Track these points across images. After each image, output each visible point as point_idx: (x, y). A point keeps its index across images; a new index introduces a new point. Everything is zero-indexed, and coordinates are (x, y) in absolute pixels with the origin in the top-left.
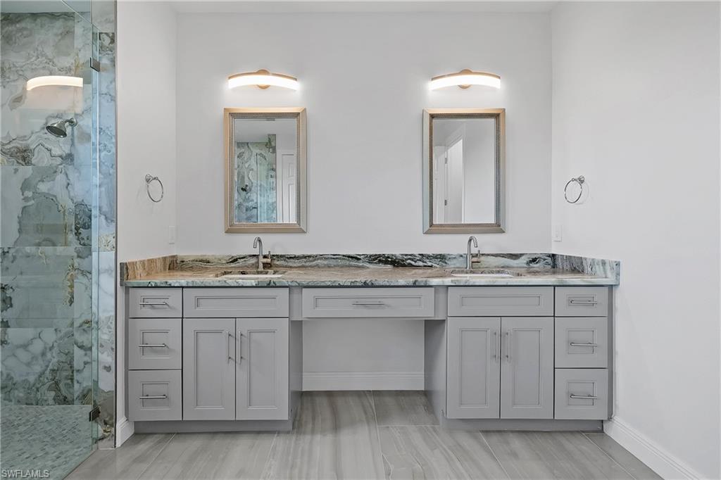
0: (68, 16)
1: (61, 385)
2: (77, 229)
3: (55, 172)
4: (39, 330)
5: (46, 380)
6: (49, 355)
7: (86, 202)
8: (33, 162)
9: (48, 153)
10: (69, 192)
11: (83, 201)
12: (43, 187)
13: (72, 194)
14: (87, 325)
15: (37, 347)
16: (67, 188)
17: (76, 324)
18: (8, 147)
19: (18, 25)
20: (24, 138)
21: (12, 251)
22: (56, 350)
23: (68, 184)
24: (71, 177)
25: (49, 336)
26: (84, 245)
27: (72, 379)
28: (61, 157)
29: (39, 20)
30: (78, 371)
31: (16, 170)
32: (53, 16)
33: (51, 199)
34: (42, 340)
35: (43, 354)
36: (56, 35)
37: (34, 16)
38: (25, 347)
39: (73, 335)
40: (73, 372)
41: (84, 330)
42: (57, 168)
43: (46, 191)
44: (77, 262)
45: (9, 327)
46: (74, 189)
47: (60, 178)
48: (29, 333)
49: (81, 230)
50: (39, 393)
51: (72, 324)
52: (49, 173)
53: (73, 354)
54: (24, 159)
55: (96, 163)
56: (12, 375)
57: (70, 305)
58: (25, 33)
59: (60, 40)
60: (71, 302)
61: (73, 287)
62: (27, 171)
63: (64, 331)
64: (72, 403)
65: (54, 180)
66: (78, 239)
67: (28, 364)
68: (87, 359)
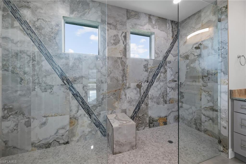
0: (199, 12)
1: (198, 125)
2: (202, 77)
3: (196, 60)
4: (191, 106)
5: (193, 121)
6: (194, 114)
8: (189, 58)
9: (193, 55)
10: (200, 66)
11: (204, 68)
12: (192, 65)
13: (201, 66)
14: (206, 109)
15: (191, 111)
16: (199, 64)
17: (202, 107)
18: (183, 55)
19: (185, 22)
20: (187, 52)
21: (184, 83)
22: (196, 113)
23: (200, 63)
24: (200, 61)
25: (194, 108)
26: (205, 82)
27: (201, 124)
28: (197, 55)
29: (190, 18)
30: (203, 122)
31: (185, 62)
32: (194, 14)
33: (194, 68)
34: (192, 109)
35: (192, 113)
36: (196, 19)
37: (189, 17)
38: (187, 110)
39: (201, 110)
40: (201, 122)
41: (205, 110)
42: (196, 59)
43: (193, 66)
44: (202, 88)
45: (183, 103)
46: (201, 65)
47: (197, 62)
48: (188, 106)
49: (204, 78)
50: (191, 124)
51: (201, 107)
52: (194, 61)
53: (201, 116)
54: (187, 58)
55: (220, 54)
56: (184, 116)
57: (200, 101)
58: (187, 23)
59: (197, 21)
60: (201, 100)
61: (201, 95)
62: (188, 61)
63: (198, 108)
64: (201, 131)
65: (195, 63)
66: (203, 80)
67: (188, 115)
68: (206, 119)
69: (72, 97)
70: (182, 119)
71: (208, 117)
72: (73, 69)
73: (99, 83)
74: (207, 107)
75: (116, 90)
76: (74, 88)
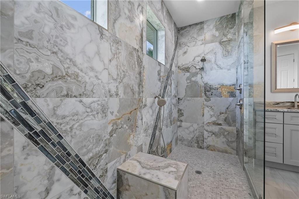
0: (202, 23)
1: (200, 142)
2: (205, 92)
3: (197, 74)
4: (192, 124)
5: (194, 140)
6: (195, 132)
7: (208, 83)
8: (190, 71)
9: (195, 68)
10: (202, 80)
11: (207, 83)
12: (193, 79)
13: (203, 81)
14: (209, 124)
15: (192, 129)
16: (201, 78)
17: (205, 123)
18: (182, 67)
19: (185, 30)
20: (187, 64)
21: (183, 99)
22: (198, 131)
23: (202, 77)
24: (203, 75)
25: (195, 126)
26: (208, 97)
27: (203, 141)
28: (199, 69)
29: (192, 27)
30: (205, 139)
31: (184, 74)
32: (196, 24)
33: (196, 82)
34: (193, 127)
35: (194, 132)
36: (198, 30)
37: (190, 26)
38: (187, 128)
39: (204, 127)
40: (204, 139)
41: (208, 125)
42: (198, 72)
43: (194, 80)
44: (205, 103)
45: (182, 122)
46: (204, 79)
47: (199, 76)
48: (188, 124)
49: (207, 92)
50: (192, 144)
51: (203, 123)
52: (195, 74)
53: (204, 133)
54: (187, 71)
56: (183, 137)
57: (203, 117)
58: (187, 32)
59: (199, 31)
60: (203, 116)
61: (204, 111)
62: (188, 74)
63: (201, 125)
64: (203, 149)
65: (197, 76)
66: (206, 95)
67: (189, 134)
68: (209, 135)
69: (24, 148)
70: (180, 140)
71: (210, 132)
72: (30, 42)
73: (106, 97)
74: (210, 121)
75: (131, 112)
76: (32, 113)
